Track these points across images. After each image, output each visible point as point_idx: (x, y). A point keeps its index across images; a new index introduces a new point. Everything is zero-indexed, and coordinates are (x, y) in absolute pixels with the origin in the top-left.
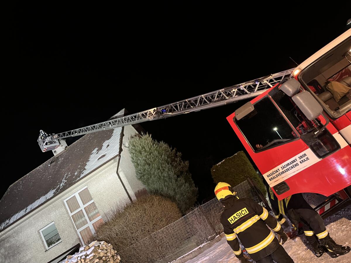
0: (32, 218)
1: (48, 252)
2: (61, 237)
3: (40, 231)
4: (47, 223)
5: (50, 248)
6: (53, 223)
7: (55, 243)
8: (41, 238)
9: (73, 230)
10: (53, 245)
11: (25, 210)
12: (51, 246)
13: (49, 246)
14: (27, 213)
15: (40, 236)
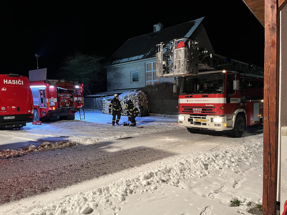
0: (130, 64)
1: (132, 84)
2: (139, 80)
3: (132, 72)
4: (135, 70)
5: (133, 82)
6: (138, 71)
7: (136, 81)
8: (131, 76)
9: (145, 80)
10: (135, 82)
11: (128, 58)
12: (134, 82)
13: (133, 81)
14: (128, 61)
15: (131, 74)
